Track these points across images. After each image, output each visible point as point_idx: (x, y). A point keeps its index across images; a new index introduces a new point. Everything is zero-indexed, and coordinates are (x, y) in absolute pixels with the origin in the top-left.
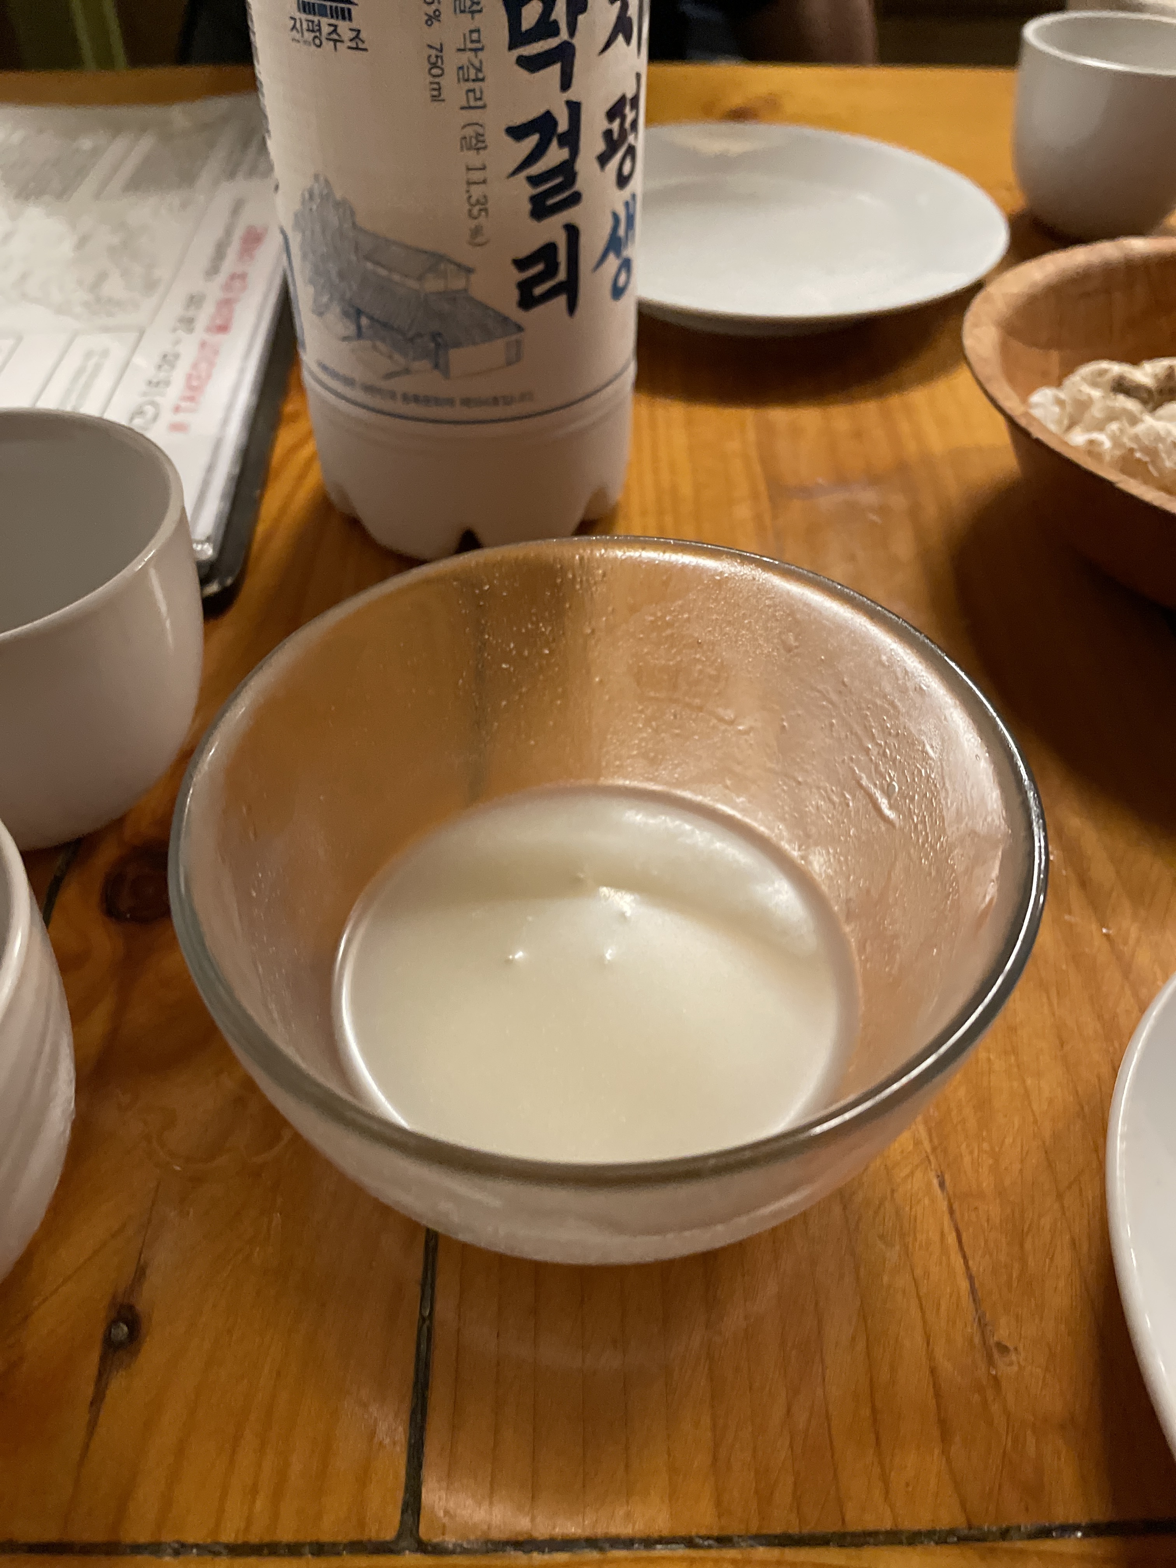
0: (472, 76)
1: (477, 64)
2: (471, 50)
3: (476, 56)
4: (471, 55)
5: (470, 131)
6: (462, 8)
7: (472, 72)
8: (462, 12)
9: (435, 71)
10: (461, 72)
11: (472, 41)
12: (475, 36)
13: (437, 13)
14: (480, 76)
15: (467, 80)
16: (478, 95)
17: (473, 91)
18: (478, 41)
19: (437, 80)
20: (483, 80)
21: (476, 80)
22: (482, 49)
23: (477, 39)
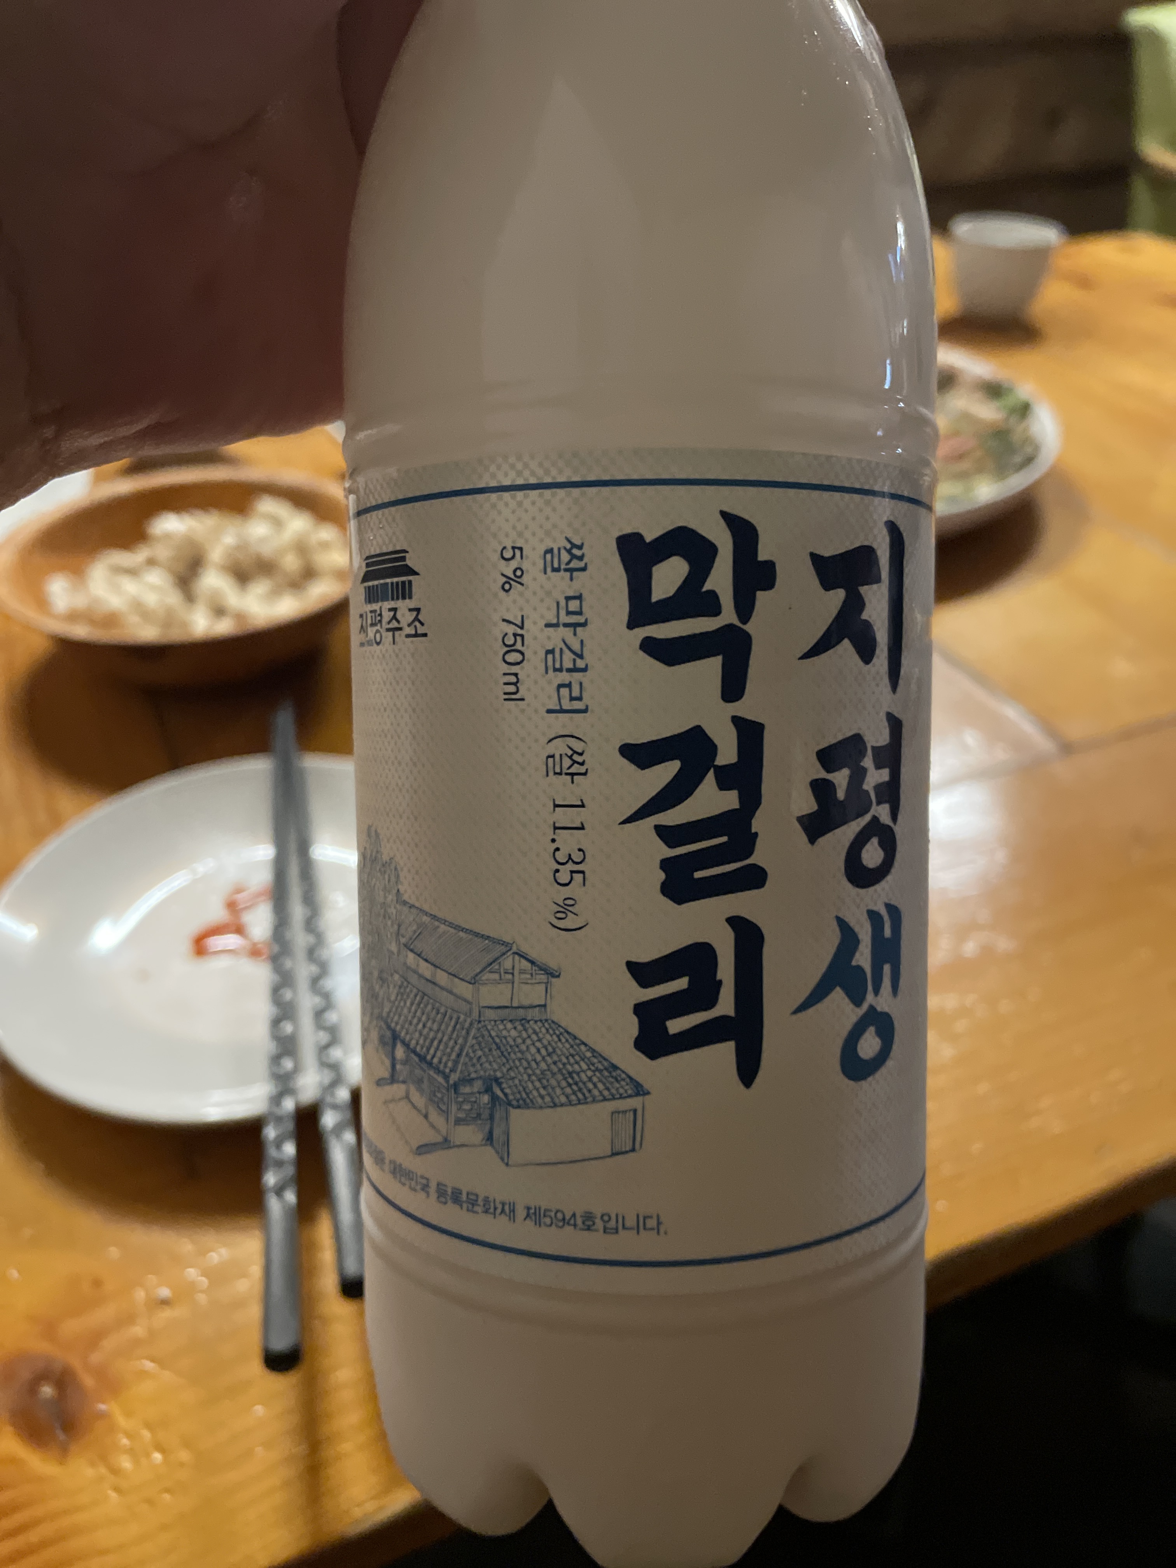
0: (567, 664)
1: (576, 647)
2: (566, 625)
3: (575, 634)
4: (567, 633)
5: (560, 747)
6: (556, 565)
7: (568, 657)
8: (554, 570)
9: (513, 657)
10: (550, 657)
11: (569, 613)
12: (574, 605)
13: (519, 573)
14: (580, 664)
15: (560, 670)
16: (576, 693)
17: (569, 686)
18: (580, 613)
19: (514, 669)
20: (585, 670)
21: (574, 670)
22: (584, 625)
23: (578, 610)
